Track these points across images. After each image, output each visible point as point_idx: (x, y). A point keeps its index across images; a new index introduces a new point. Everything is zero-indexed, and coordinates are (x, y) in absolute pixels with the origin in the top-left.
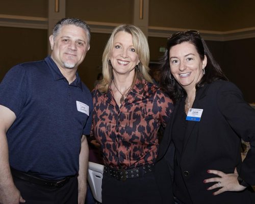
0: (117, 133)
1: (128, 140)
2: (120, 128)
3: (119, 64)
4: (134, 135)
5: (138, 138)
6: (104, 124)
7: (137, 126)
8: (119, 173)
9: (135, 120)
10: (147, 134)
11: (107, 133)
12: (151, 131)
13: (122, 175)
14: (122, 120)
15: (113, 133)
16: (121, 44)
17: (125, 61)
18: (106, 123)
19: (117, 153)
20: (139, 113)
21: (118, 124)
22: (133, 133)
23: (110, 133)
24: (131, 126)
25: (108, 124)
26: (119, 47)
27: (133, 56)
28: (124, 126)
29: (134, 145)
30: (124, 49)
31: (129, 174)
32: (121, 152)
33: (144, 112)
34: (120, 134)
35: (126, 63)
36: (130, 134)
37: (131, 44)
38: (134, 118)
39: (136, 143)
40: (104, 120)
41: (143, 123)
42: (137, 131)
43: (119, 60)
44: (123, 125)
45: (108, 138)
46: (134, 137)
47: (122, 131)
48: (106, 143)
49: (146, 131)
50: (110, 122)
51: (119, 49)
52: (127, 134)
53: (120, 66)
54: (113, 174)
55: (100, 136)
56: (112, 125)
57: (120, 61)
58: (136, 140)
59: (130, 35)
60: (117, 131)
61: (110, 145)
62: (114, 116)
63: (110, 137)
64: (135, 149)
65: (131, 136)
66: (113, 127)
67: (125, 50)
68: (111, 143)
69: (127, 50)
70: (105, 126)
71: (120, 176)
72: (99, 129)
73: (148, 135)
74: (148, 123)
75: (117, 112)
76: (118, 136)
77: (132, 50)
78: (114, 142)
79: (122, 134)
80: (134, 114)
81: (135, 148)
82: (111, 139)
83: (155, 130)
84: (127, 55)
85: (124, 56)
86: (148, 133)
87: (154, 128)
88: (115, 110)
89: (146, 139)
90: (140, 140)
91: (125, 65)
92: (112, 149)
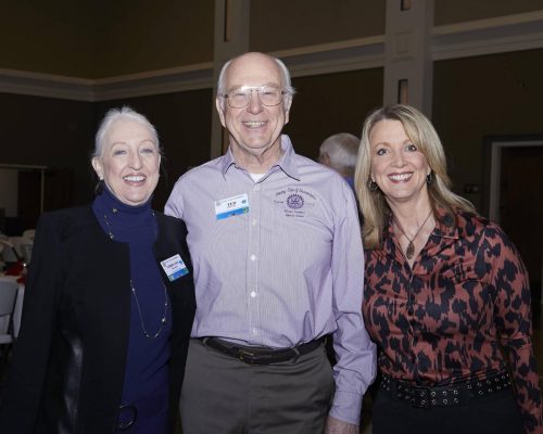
0: (409, 318)
1: (433, 331)
2: (416, 308)
3: (395, 181)
4: (446, 319)
5: (454, 325)
6: (385, 299)
7: (451, 302)
8: (418, 394)
9: (444, 290)
10: (472, 316)
11: (390, 316)
12: (479, 309)
13: (423, 398)
14: (418, 291)
15: (402, 317)
16: (385, 144)
17: (404, 173)
18: (388, 299)
19: (413, 355)
20: (449, 273)
21: (412, 298)
22: (443, 315)
23: (395, 317)
24: (438, 301)
25: (392, 300)
26: (384, 151)
27: (415, 159)
28: (423, 303)
29: (448, 340)
30: (394, 151)
31: (439, 397)
32: (421, 353)
33: (459, 273)
34: (415, 318)
35: (407, 176)
36: (437, 317)
37: (405, 138)
38: (440, 286)
39: (451, 336)
40: (384, 292)
41: (461, 294)
42: (451, 311)
43: (391, 175)
44: (421, 301)
45: (393, 328)
46: (446, 323)
47: (421, 314)
48: (389, 338)
49: (469, 311)
50: (396, 297)
51: (385, 156)
52: (431, 319)
53: (397, 186)
54: (405, 394)
55: (376, 323)
56: (399, 301)
57: (395, 177)
58: (449, 330)
59: (398, 122)
60: (410, 314)
61: (397, 341)
62: (402, 285)
63: (397, 325)
64: (450, 348)
65: (440, 322)
66: (402, 305)
67: (398, 153)
68: (400, 337)
69: (401, 153)
70: (386, 303)
71: (419, 399)
72: (375, 310)
73: (474, 317)
74: (471, 293)
75: (406, 276)
76: (413, 322)
77: (411, 148)
78: (405, 334)
79: (421, 318)
80: (440, 277)
81: (450, 344)
82: (399, 330)
83: (487, 307)
84: (403, 161)
85: (400, 163)
86: (474, 313)
87: (485, 303)
88: (404, 272)
89: (470, 326)
90: (457, 328)
91: (406, 180)
92: (402, 347)
